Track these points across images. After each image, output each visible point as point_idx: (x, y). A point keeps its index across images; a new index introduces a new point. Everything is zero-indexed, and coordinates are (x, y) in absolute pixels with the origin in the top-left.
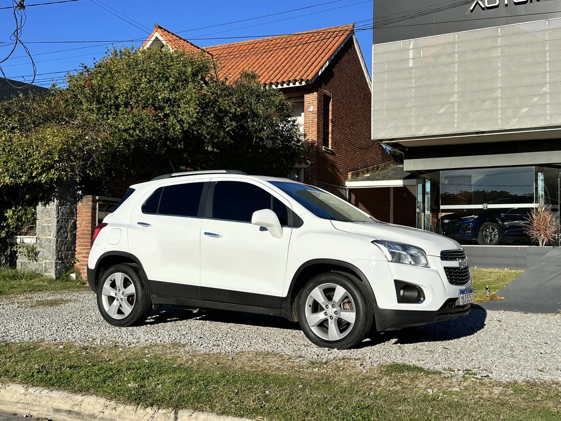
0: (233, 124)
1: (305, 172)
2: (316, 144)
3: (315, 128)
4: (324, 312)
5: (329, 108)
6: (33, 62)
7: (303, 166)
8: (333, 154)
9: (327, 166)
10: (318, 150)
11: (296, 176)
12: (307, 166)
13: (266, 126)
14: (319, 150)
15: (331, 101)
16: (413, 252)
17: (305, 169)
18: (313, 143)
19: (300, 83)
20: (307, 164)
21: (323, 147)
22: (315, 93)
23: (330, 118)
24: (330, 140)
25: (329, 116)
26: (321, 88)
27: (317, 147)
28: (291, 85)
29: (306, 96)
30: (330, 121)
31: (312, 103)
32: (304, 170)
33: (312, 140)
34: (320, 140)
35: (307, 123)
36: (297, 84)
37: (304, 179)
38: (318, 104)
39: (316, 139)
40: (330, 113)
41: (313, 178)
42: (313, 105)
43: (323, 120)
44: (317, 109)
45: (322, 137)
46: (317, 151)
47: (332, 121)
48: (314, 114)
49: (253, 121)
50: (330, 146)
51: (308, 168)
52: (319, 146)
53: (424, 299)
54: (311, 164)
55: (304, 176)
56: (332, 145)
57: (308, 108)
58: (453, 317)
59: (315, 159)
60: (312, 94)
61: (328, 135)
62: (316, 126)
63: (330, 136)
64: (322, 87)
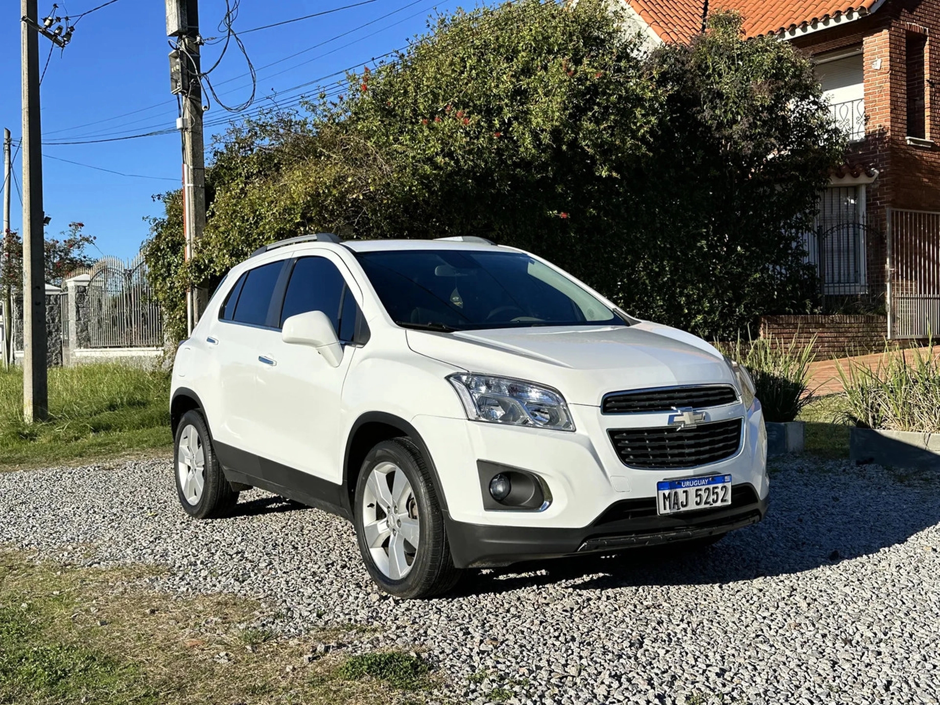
0: (651, 121)
1: (867, 192)
2: (889, 134)
3: (886, 102)
4: (385, 519)
5: (923, 56)
6: (250, 64)
7: (863, 179)
8: (934, 148)
9: (918, 174)
10: (895, 146)
11: (852, 201)
12: (872, 180)
13: (740, 114)
14: (897, 144)
15: (927, 43)
16: (534, 395)
17: (868, 186)
18: (882, 133)
19: (849, 16)
20: (870, 175)
21: (907, 138)
22: (885, 31)
23: (927, 76)
24: (927, 121)
25: (923, 74)
26: (898, 18)
27: (891, 139)
28: (832, 23)
29: (866, 40)
30: (926, 83)
31: (879, 53)
32: (866, 188)
33: (880, 126)
34: (900, 125)
35: (870, 94)
36: (844, 20)
37: (867, 205)
38: (890, 52)
39: (888, 124)
40: (927, 67)
41: (885, 202)
42: (882, 56)
43: (905, 83)
44: (888, 63)
45: (905, 118)
46: (891, 148)
47: (931, 83)
48: (882, 73)
49: (714, 108)
50: (927, 135)
51: (873, 183)
52: (896, 138)
53: (551, 502)
54: (881, 175)
55: (867, 201)
56: (931, 133)
57: (872, 63)
58: (645, 541)
59: (886, 164)
60: (878, 34)
61: (924, 111)
62: (889, 97)
63: (927, 113)
64: (902, 18)
